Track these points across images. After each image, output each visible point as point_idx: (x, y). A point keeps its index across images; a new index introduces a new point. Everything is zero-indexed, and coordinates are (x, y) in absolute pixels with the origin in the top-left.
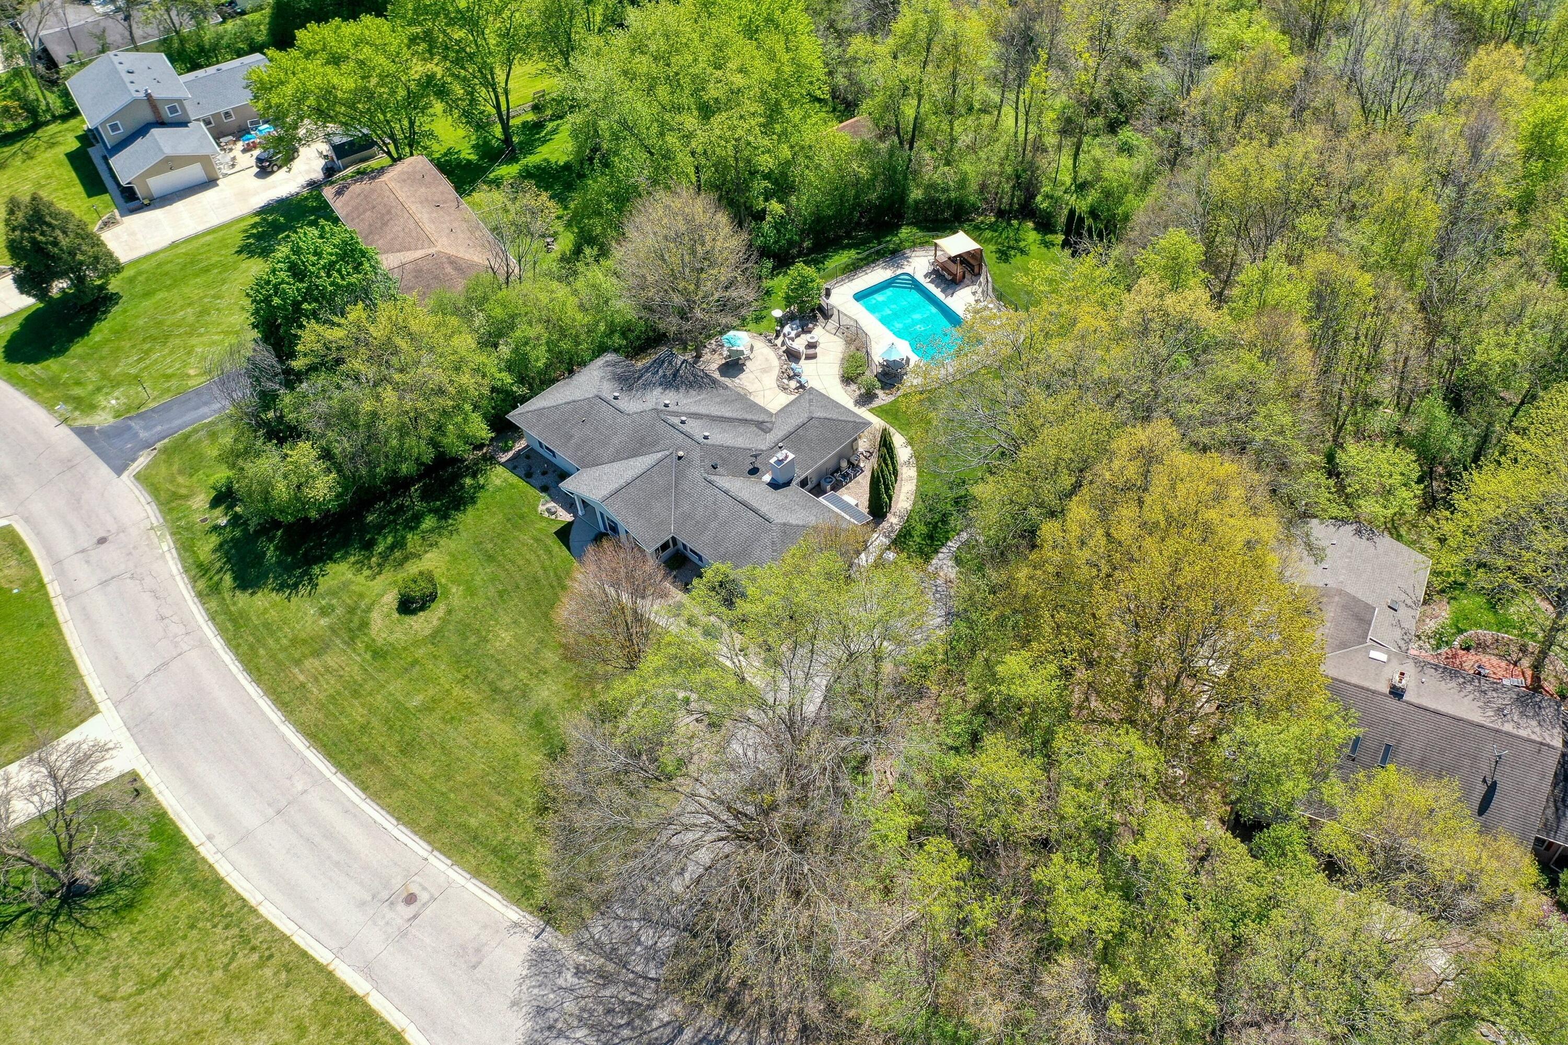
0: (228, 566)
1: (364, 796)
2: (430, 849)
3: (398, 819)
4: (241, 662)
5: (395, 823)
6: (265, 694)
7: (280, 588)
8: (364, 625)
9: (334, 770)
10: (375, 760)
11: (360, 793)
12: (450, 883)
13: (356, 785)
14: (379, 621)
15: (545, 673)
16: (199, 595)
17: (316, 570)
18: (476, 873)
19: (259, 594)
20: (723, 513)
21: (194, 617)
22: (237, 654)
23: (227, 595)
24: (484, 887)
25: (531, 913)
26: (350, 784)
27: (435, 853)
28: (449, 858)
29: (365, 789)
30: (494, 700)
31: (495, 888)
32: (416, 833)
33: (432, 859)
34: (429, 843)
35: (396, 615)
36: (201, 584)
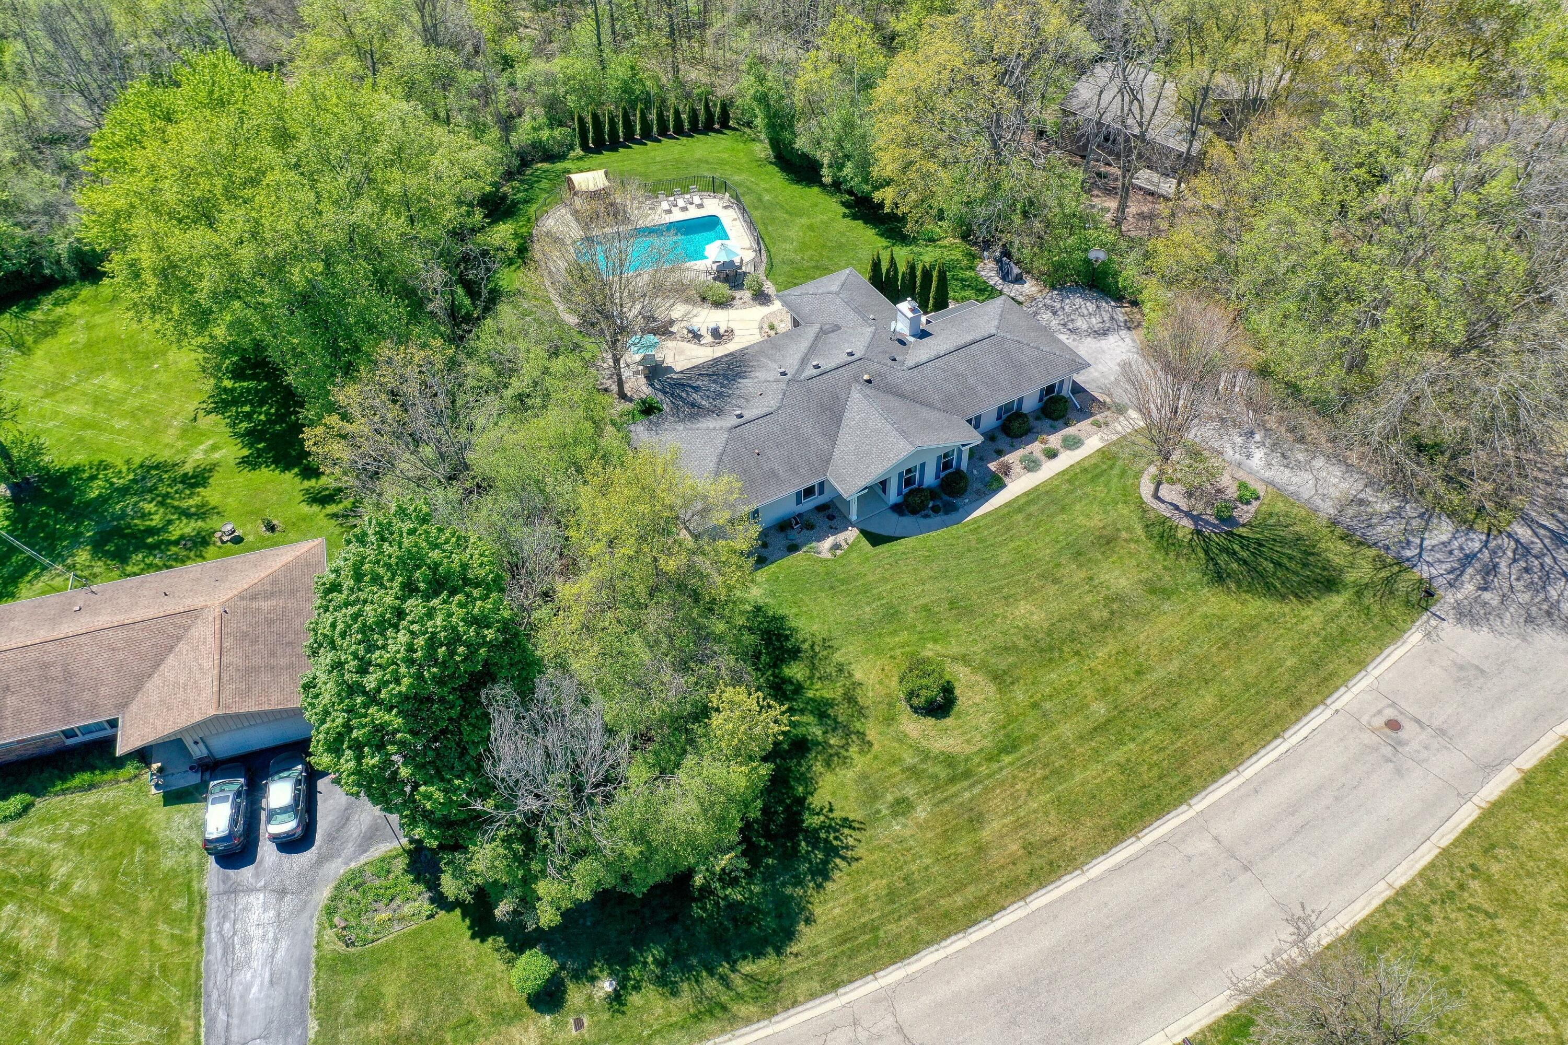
0: (724, 968)
1: (1234, 773)
2: (1322, 707)
3: (1276, 737)
4: (948, 935)
5: (1279, 741)
6: (1023, 898)
7: (822, 873)
8: (949, 760)
9: (1184, 807)
10: (1181, 759)
11: (1228, 777)
12: (1370, 689)
13: (1214, 781)
14: (951, 742)
15: (1091, 579)
16: (769, 1012)
17: (812, 821)
18: (1361, 664)
19: (817, 911)
20: (962, 368)
21: (822, 1016)
22: (929, 943)
23: (791, 965)
24: (1379, 659)
25: (1413, 622)
26: (1210, 789)
27: (1329, 701)
28: (1337, 689)
29: (1224, 771)
30: (1121, 629)
31: (1381, 650)
32: (1298, 719)
33: (1338, 705)
34: (1315, 707)
35: (949, 721)
36: (743, 1010)
